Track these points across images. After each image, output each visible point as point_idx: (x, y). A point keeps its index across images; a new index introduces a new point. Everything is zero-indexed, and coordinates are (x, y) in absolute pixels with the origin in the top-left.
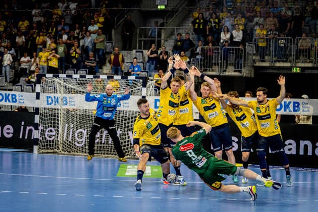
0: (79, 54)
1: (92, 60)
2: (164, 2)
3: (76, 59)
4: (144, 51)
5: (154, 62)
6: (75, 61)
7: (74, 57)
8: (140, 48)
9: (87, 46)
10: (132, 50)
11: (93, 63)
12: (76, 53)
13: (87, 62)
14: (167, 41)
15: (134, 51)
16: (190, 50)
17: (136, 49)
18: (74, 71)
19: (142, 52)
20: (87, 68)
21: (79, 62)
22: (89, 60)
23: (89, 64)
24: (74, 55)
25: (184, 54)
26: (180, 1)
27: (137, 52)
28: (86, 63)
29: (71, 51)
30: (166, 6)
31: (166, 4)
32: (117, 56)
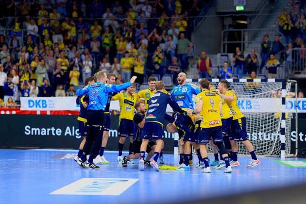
0: (162, 59)
1: (175, 65)
2: (243, 2)
3: (159, 64)
4: (229, 54)
5: (242, 66)
6: (157, 67)
7: (157, 63)
8: (224, 52)
9: (170, 51)
10: (216, 54)
11: (177, 68)
12: (159, 58)
13: (171, 68)
14: (251, 43)
15: (219, 55)
16: (280, 53)
17: (220, 52)
18: (158, 76)
19: (227, 56)
20: (172, 74)
21: (162, 67)
22: (172, 65)
23: (173, 69)
24: (156, 60)
25: (273, 57)
26: (262, 2)
27: (222, 56)
28: (169, 69)
29: (154, 56)
30: (245, 7)
31: (245, 4)
32: (204, 60)
